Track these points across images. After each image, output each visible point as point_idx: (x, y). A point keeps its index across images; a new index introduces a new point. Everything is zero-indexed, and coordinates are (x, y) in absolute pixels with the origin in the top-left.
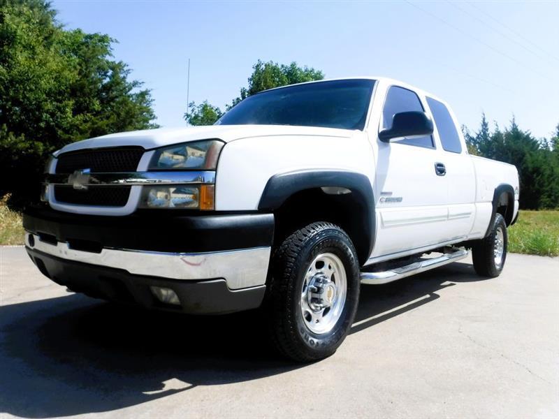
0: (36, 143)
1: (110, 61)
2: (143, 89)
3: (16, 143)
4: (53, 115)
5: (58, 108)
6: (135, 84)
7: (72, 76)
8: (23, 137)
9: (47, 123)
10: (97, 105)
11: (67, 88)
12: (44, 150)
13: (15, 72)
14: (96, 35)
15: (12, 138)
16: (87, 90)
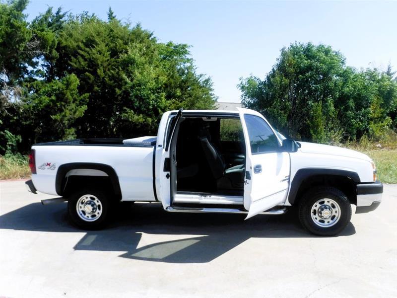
0: (148, 118)
1: (189, 58)
2: (206, 77)
3: (138, 120)
4: (155, 101)
5: (158, 97)
6: (201, 76)
7: (164, 79)
8: (141, 116)
9: (153, 105)
10: (179, 92)
11: (162, 85)
12: (152, 121)
13: (135, 81)
14: (180, 45)
15: (136, 117)
16: (173, 85)
